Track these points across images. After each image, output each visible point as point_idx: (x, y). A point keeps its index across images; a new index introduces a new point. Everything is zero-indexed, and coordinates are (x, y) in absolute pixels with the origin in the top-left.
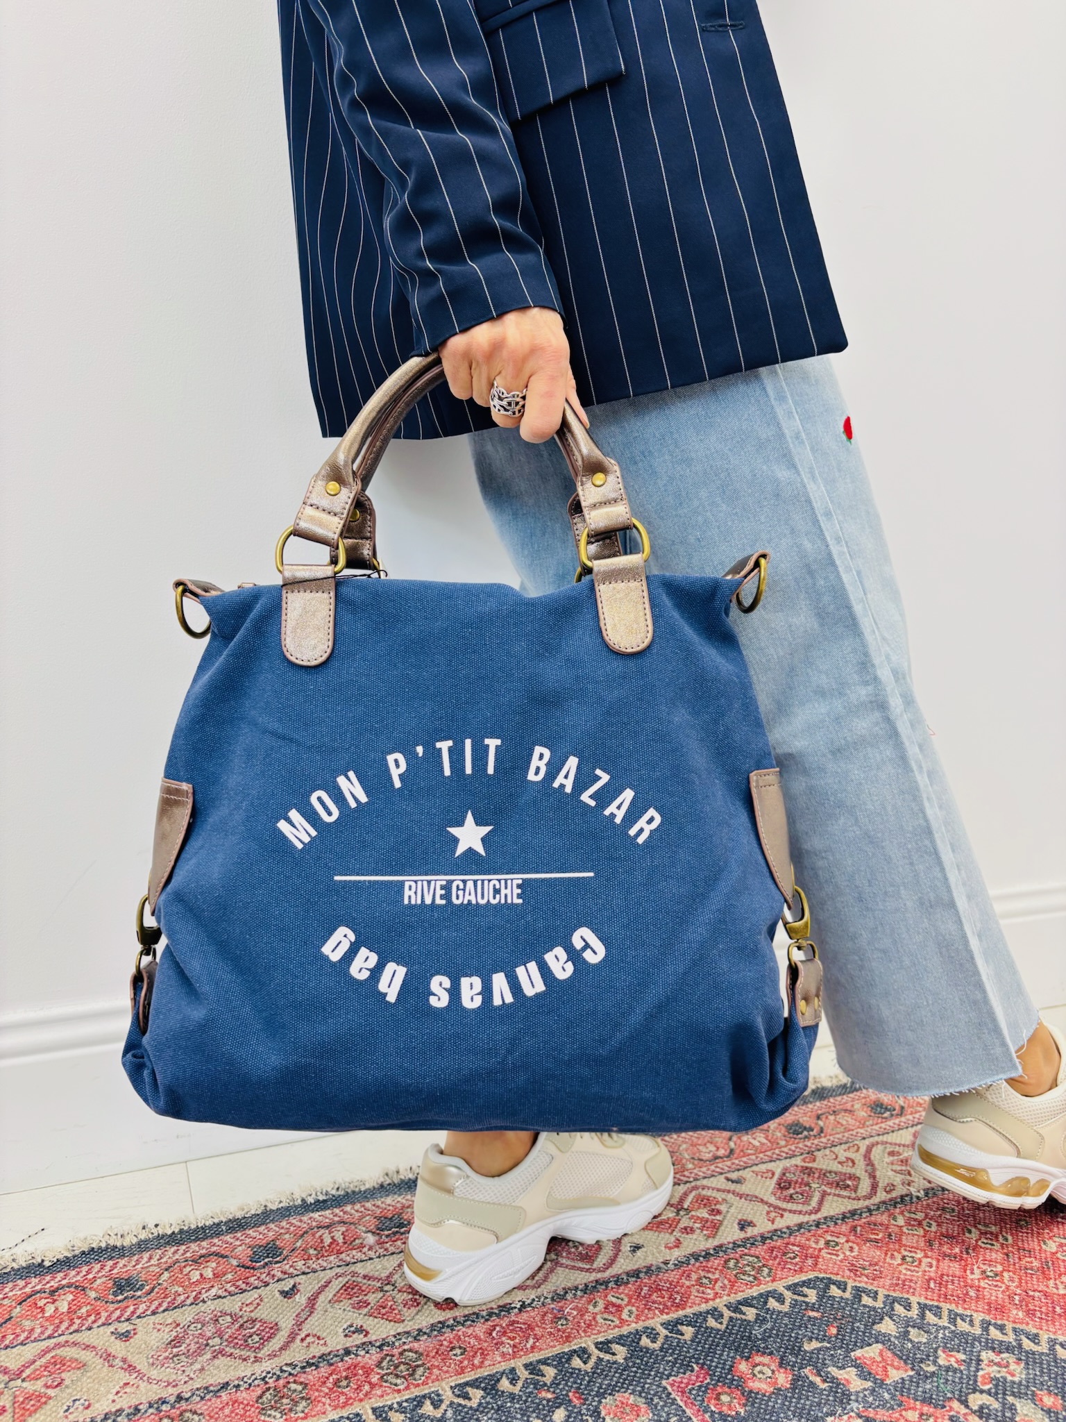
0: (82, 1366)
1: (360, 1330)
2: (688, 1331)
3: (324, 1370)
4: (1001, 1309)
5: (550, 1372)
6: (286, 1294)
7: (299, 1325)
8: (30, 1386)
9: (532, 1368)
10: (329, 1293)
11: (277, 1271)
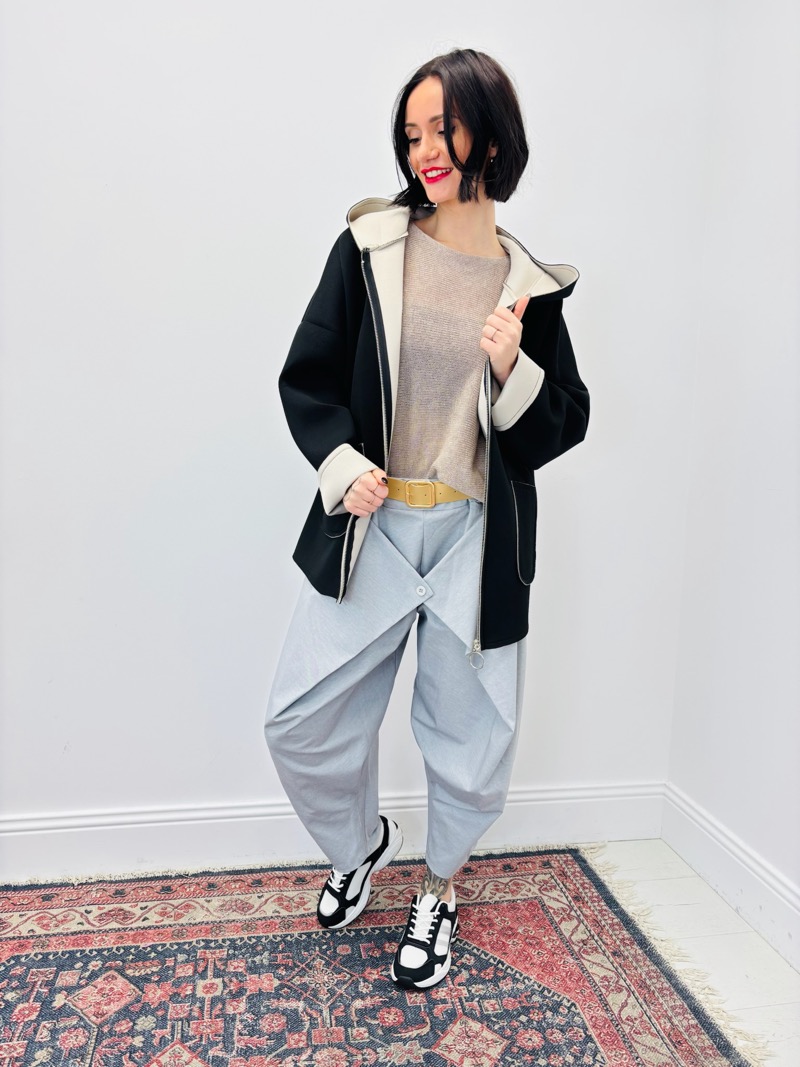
0: (195, 908)
1: (278, 912)
2: (377, 932)
3: (264, 921)
4: (483, 944)
5: (329, 935)
6: (259, 897)
7: (260, 907)
8: (180, 911)
10: (272, 899)
11: (259, 889)
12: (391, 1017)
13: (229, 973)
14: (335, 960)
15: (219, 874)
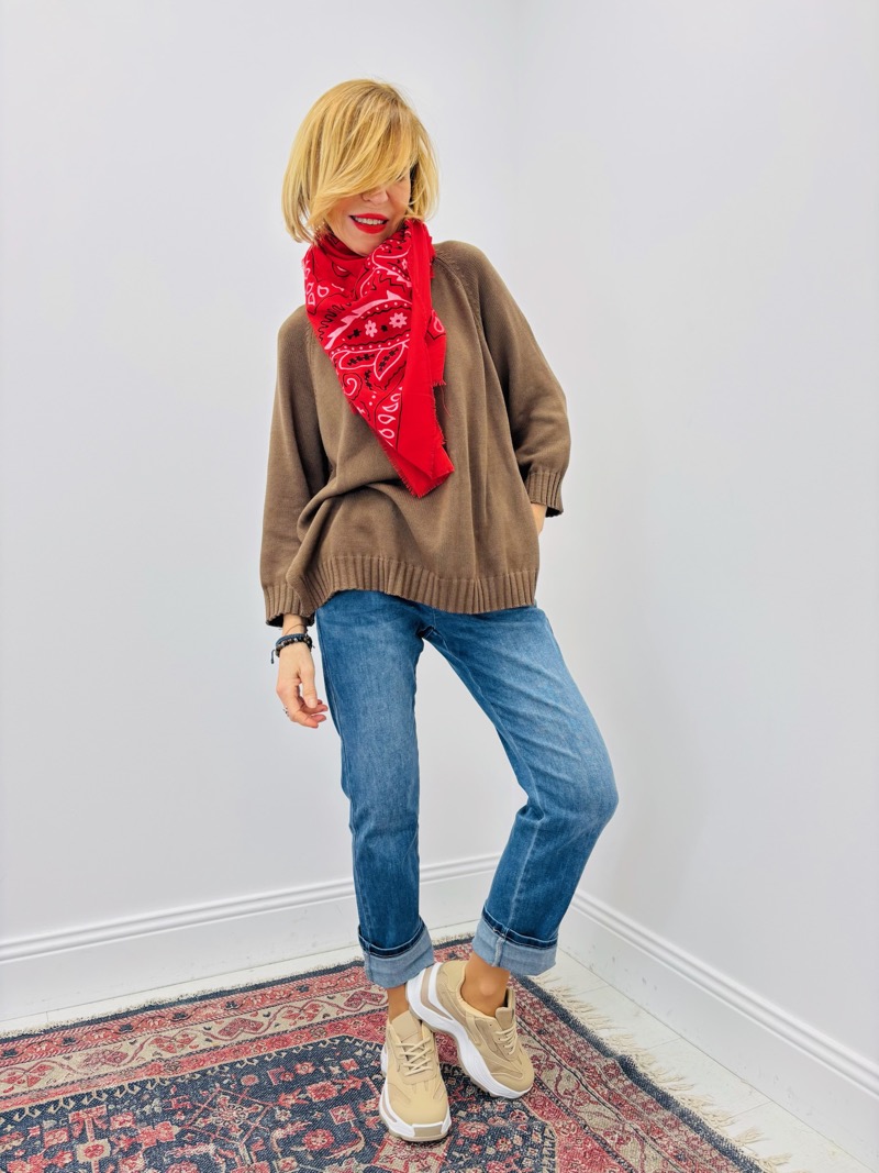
0: (52, 1068)
1: (159, 1055)
2: (284, 1054)
3: (144, 1068)
5: (227, 1068)
6: (131, 1043)
7: (136, 1054)
8: (33, 1075)
9: (221, 1067)
10: (149, 1041)
11: (129, 1035)
12: (320, 1140)
13: (115, 1131)
14: (240, 1093)
15: (75, 1026)
